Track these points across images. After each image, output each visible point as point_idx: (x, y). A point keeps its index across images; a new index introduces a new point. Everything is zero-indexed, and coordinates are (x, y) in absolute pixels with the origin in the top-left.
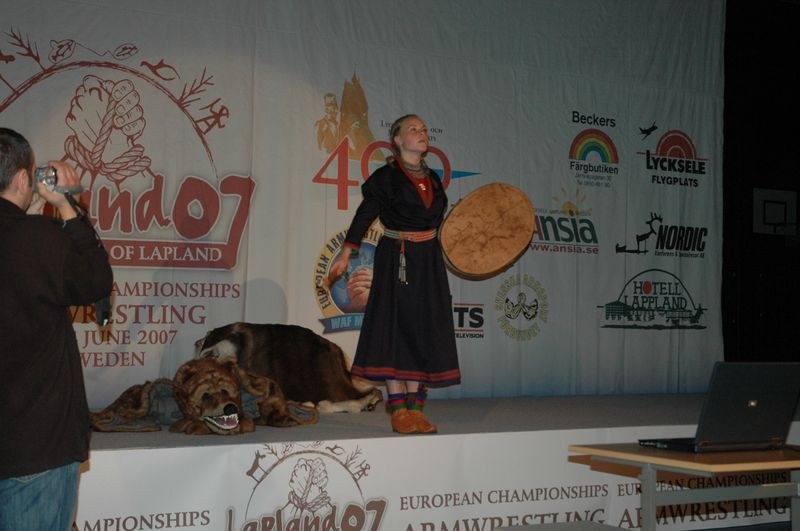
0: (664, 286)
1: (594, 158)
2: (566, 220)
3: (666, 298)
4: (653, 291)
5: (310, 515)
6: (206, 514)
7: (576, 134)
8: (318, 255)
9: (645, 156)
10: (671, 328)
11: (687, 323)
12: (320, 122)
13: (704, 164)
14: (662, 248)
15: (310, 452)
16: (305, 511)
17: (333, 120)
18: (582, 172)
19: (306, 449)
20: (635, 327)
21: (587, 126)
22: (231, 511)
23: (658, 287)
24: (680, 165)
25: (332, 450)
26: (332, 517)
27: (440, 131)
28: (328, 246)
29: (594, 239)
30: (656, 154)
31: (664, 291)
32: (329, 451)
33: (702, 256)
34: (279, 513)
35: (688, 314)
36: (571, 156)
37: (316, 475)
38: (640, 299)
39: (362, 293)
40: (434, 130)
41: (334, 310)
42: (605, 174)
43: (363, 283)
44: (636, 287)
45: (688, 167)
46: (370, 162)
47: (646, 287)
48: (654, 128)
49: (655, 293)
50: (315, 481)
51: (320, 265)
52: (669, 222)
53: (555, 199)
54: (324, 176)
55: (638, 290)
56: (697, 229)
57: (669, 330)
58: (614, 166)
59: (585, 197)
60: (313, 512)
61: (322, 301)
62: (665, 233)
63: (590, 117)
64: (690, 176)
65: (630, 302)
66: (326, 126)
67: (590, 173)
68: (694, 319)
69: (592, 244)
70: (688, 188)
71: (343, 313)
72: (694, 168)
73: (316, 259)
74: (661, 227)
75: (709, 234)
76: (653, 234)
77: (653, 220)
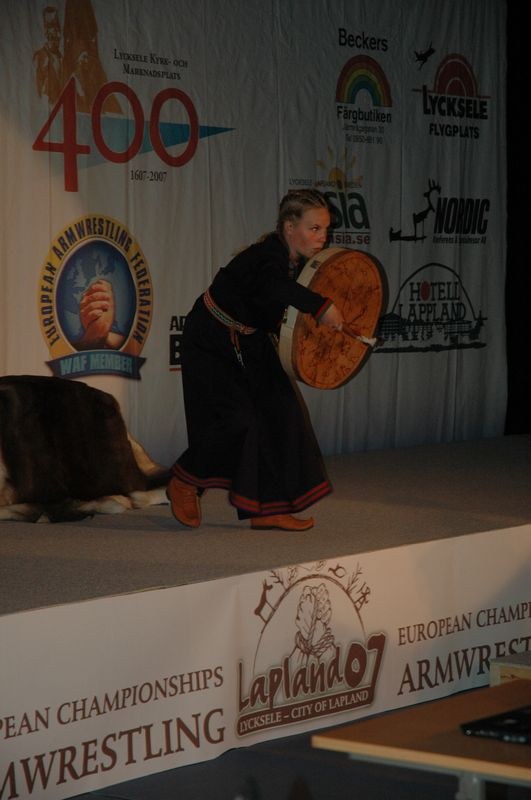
0: (442, 287)
1: (364, 101)
2: (334, 195)
3: (445, 305)
4: (431, 296)
5: (316, 662)
6: (219, 671)
7: (343, 63)
8: (42, 264)
9: (420, 95)
10: (449, 348)
11: (466, 340)
12: (37, 53)
13: (485, 103)
14: (440, 232)
15: (315, 576)
16: (311, 657)
17: (55, 50)
18: (350, 122)
19: (311, 573)
20: (411, 349)
21: (356, 52)
22: (241, 665)
23: (436, 288)
24: (460, 107)
25: (334, 571)
26: (335, 662)
27: (185, 64)
28: (55, 249)
29: (366, 223)
30: (434, 91)
31: (443, 296)
32: (331, 574)
33: (484, 241)
34: (286, 662)
35: (466, 327)
36: (338, 99)
37: (321, 606)
38: (417, 308)
39: (97, 318)
40: (178, 63)
41: (65, 347)
42: (375, 124)
43: (99, 304)
44: (413, 292)
45: (469, 109)
46: (102, 116)
47: (424, 290)
48: (431, 51)
49: (433, 299)
50: (319, 615)
51: (45, 278)
52: (449, 192)
53: (321, 164)
54: (46, 139)
55: (415, 296)
56: (478, 201)
57: (447, 351)
58: (386, 111)
59: (354, 158)
60: (319, 657)
61: (50, 333)
62: (444, 209)
63: (358, 37)
64: (470, 122)
65: (405, 315)
66: (47, 59)
67: (360, 123)
68: (474, 334)
69: (363, 229)
70: (469, 140)
71: (76, 352)
72: (475, 109)
73: (40, 271)
74: (440, 199)
75: (491, 207)
76: (431, 211)
77: (431, 189)
